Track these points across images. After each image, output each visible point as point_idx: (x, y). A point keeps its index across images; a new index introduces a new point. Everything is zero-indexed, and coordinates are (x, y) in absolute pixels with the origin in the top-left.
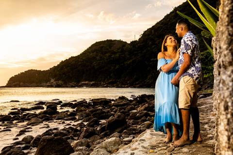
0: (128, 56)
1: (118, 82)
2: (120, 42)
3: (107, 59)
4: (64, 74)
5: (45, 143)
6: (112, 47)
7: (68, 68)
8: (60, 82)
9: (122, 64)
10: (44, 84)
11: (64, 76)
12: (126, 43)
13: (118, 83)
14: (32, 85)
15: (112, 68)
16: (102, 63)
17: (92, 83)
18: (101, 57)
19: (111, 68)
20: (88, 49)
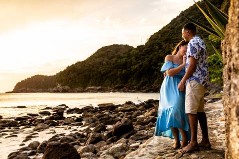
0: (135, 61)
1: (124, 86)
2: (127, 46)
3: (113, 64)
4: (70, 79)
5: (51, 149)
6: (118, 51)
7: (75, 73)
8: (67, 87)
9: (129, 69)
10: (51, 89)
11: (70, 81)
12: (132, 47)
13: (125, 88)
14: (38, 90)
15: (119, 73)
16: (109, 68)
17: (98, 88)
18: (107, 62)
19: (117, 73)
20: (94, 54)
